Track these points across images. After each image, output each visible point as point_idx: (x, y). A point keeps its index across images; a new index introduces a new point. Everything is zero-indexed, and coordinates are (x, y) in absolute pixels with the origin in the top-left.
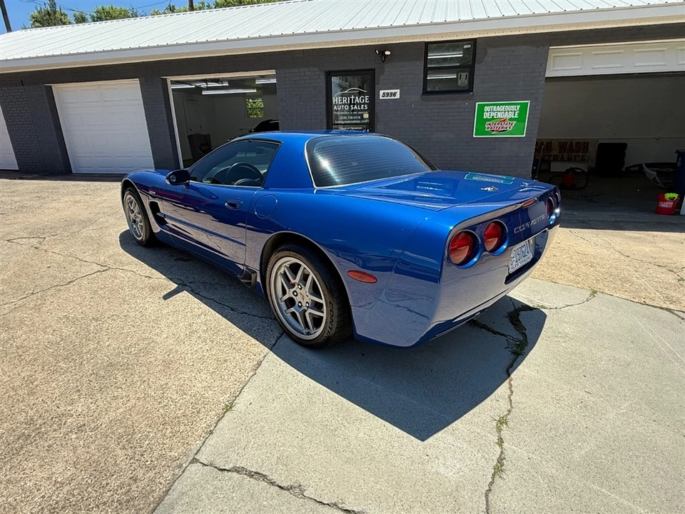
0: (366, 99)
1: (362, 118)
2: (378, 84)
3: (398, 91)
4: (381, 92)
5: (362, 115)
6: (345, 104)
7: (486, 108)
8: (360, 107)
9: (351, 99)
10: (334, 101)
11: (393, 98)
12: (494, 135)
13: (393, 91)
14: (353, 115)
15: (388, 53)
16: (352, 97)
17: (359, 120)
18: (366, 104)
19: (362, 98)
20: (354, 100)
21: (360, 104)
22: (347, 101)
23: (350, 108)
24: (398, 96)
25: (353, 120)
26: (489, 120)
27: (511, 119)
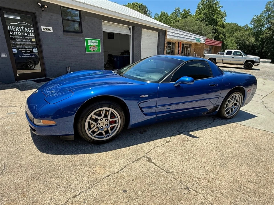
0: (32, 30)
1: (32, 42)
2: (40, 22)
3: (51, 28)
4: (42, 27)
5: (31, 39)
6: (18, 32)
7: (88, 41)
8: (29, 34)
9: (21, 29)
10: (9, 28)
11: (49, 31)
12: (92, 52)
13: (49, 28)
14: (25, 39)
15: (46, 6)
16: (22, 27)
17: (29, 42)
18: (33, 33)
19: (29, 29)
20: (24, 29)
21: (29, 33)
22: (19, 29)
23: (22, 34)
24: (52, 31)
25: (26, 42)
26: (90, 46)
27: (96, 46)
